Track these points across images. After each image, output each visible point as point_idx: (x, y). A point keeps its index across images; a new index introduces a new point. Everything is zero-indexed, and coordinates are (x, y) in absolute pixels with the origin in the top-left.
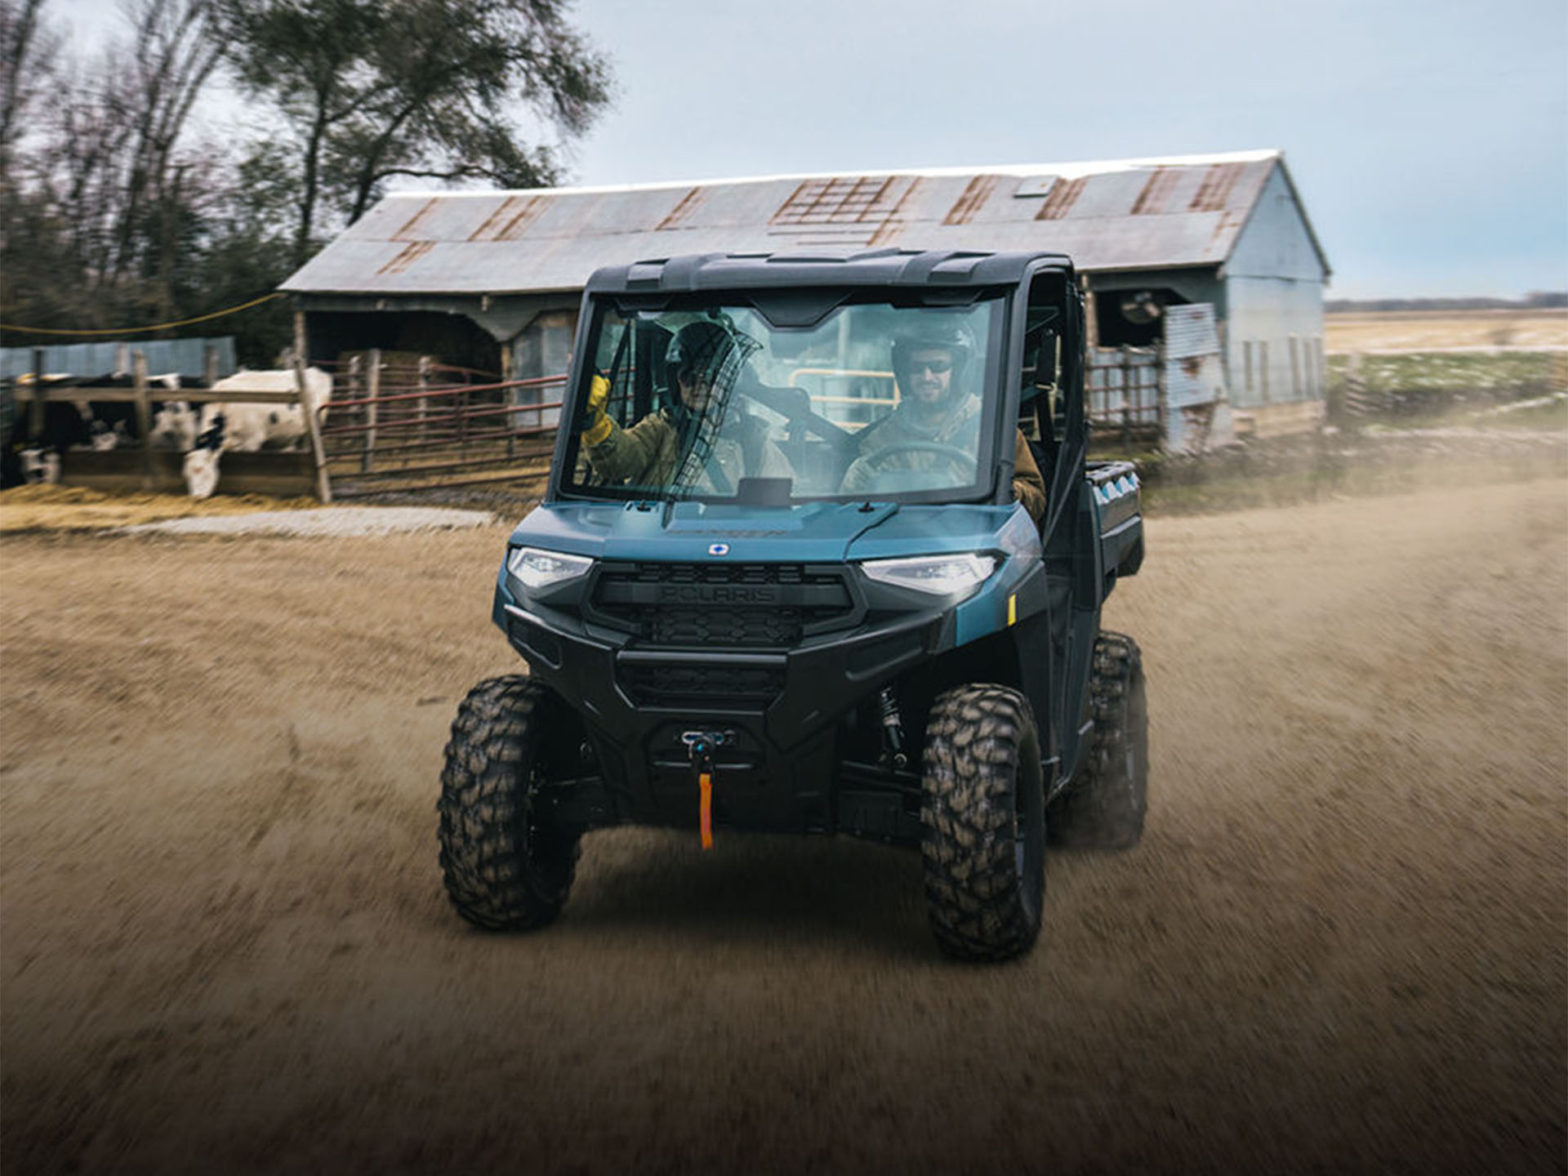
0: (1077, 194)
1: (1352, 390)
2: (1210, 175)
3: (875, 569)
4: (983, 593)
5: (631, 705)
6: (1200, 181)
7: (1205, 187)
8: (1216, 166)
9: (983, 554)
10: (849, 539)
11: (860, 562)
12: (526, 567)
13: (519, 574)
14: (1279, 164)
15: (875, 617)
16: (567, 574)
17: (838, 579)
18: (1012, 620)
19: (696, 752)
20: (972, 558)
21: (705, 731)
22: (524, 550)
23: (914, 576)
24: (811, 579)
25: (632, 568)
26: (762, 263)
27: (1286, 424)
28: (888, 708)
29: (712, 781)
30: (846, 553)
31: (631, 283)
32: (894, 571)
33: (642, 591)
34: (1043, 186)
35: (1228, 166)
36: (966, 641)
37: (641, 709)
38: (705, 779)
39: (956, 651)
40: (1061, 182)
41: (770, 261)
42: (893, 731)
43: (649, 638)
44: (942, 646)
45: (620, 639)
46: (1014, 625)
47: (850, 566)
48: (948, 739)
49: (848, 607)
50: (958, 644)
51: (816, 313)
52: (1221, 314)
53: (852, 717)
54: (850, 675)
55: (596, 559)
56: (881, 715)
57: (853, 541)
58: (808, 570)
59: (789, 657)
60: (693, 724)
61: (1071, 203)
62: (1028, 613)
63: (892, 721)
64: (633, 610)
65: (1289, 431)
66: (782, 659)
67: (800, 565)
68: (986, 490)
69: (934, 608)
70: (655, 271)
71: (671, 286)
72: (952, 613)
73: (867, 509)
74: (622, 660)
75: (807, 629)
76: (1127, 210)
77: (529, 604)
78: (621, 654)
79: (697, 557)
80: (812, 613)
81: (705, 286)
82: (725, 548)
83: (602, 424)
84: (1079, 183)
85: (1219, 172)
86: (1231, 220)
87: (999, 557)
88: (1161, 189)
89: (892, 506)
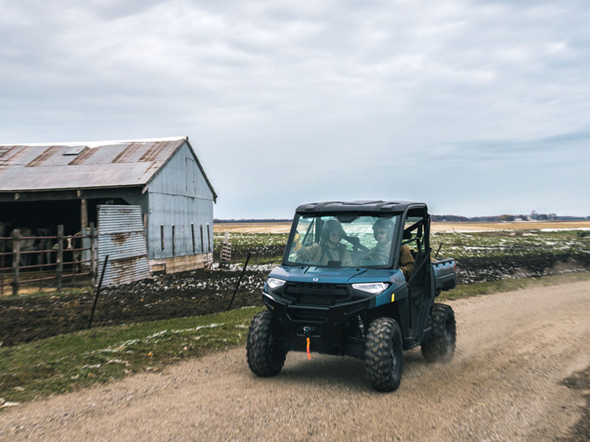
0: (91, 154)
1: (224, 249)
2: (153, 146)
3: (356, 286)
4: (384, 293)
5: (290, 319)
6: (148, 149)
7: (149, 151)
8: (157, 143)
9: (385, 283)
10: (348, 278)
11: (351, 284)
12: (271, 283)
13: (269, 284)
14: (186, 142)
15: (354, 299)
16: (280, 285)
17: (345, 288)
18: (393, 300)
19: (306, 332)
20: (382, 284)
21: (309, 327)
22: (271, 278)
23: (367, 288)
24: (338, 288)
25: (294, 284)
26: (341, 205)
27: (186, 266)
28: (360, 322)
29: (310, 340)
30: (348, 281)
31: (307, 210)
32: (361, 287)
33: (296, 290)
34: (78, 150)
35: (163, 142)
36: (379, 305)
37: (294, 321)
38: (308, 339)
39: (376, 308)
40: (87, 148)
41: (343, 204)
42: (362, 329)
43: (299, 302)
44: (371, 307)
45: (290, 302)
46: (393, 302)
47: (349, 285)
48: (373, 332)
49: (347, 296)
50: (377, 306)
51: (351, 218)
52: (145, 211)
53: (347, 324)
54: (345, 314)
55: (286, 281)
56: (359, 324)
57: (351, 278)
58: (338, 286)
59: (330, 309)
60: (306, 325)
61: (86, 158)
62: (397, 299)
63: (362, 326)
64: (294, 295)
65: (188, 269)
66: (328, 309)
67: (336, 284)
68: (390, 266)
69: (369, 297)
70: (313, 206)
71: (317, 210)
72: (375, 298)
73: (358, 270)
74: (289, 308)
75: (337, 301)
76: (111, 161)
77: (270, 292)
78: (289, 306)
79: (310, 281)
80: (338, 297)
81: (324, 211)
82: (317, 279)
83: (298, 246)
84: (95, 149)
85: (158, 145)
86: (155, 165)
87: (390, 284)
88: (130, 152)
89: (365, 269)
